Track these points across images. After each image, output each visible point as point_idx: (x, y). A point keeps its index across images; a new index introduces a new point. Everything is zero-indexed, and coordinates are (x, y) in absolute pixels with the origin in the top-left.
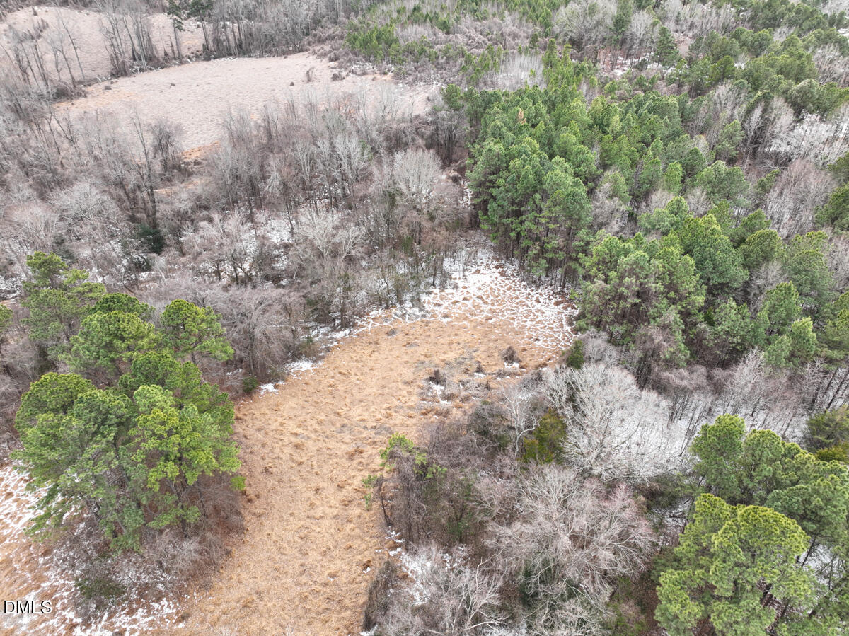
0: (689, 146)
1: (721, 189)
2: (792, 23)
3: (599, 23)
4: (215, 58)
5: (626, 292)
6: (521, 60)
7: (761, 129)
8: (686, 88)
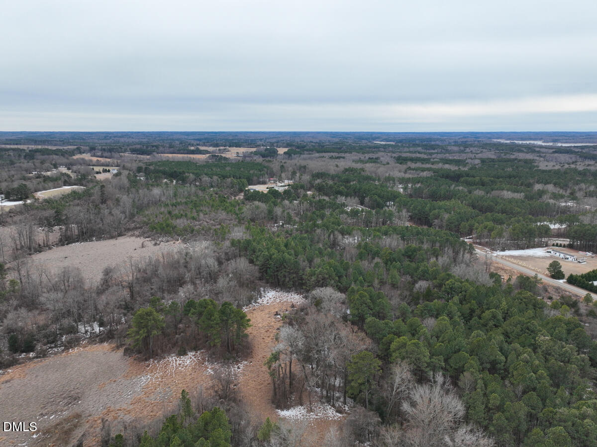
0: (317, 247)
1: (331, 256)
2: (329, 207)
3: (261, 212)
4: (67, 244)
5: (320, 279)
6: (236, 229)
7: (334, 241)
8: (303, 232)
